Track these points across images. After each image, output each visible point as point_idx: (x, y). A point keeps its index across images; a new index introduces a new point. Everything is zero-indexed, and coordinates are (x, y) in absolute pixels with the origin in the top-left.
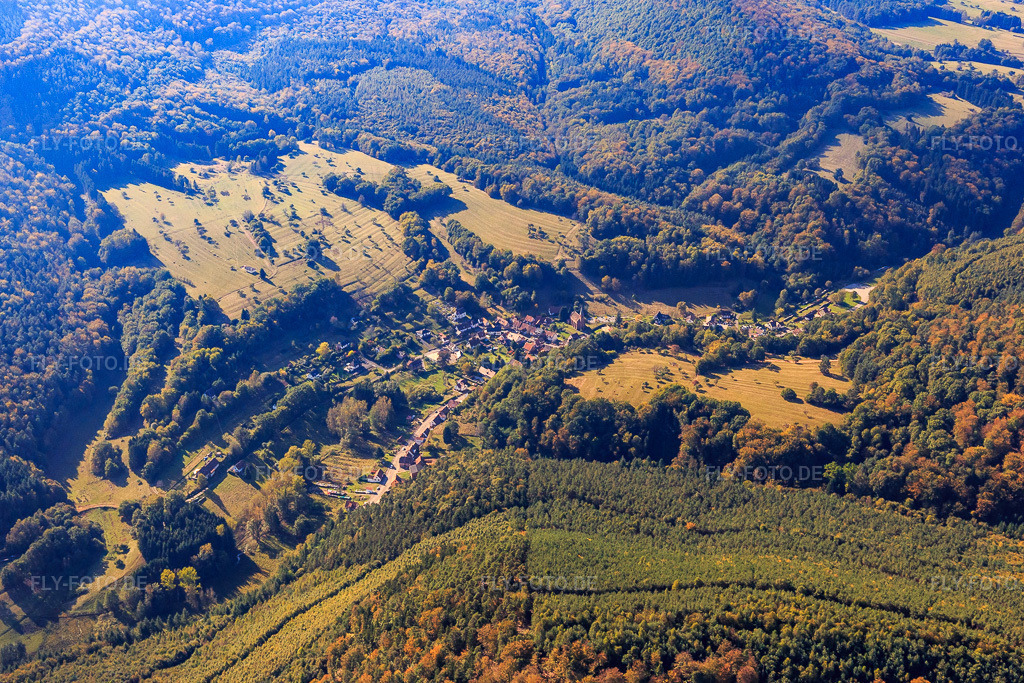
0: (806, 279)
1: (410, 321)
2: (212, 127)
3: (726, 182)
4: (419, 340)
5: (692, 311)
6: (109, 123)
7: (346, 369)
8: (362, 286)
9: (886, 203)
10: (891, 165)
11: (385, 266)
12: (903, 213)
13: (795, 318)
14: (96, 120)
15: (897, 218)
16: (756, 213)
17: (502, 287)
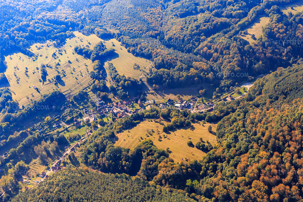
0: (228, 82)
1: (82, 105)
2: (49, 29)
3: (210, 42)
4: (83, 113)
5: (182, 97)
6: (13, 31)
7: (53, 126)
8: (70, 92)
9: (267, 48)
10: (273, 32)
11: (81, 83)
12: (273, 52)
13: (219, 100)
14: (9, 31)
15: (270, 55)
16: (218, 54)
17: (118, 90)
